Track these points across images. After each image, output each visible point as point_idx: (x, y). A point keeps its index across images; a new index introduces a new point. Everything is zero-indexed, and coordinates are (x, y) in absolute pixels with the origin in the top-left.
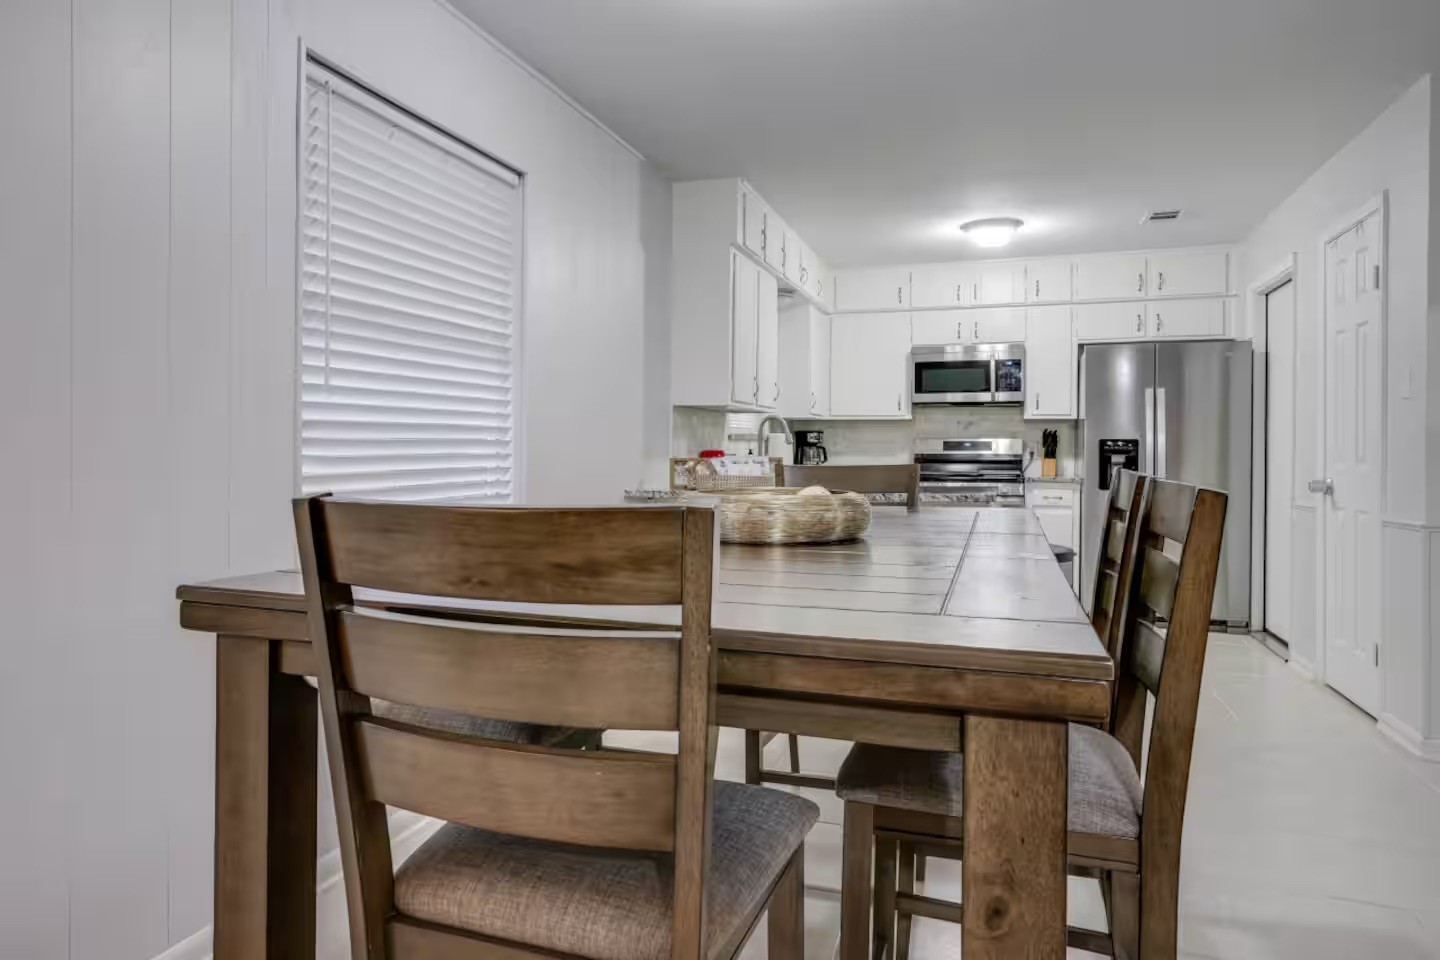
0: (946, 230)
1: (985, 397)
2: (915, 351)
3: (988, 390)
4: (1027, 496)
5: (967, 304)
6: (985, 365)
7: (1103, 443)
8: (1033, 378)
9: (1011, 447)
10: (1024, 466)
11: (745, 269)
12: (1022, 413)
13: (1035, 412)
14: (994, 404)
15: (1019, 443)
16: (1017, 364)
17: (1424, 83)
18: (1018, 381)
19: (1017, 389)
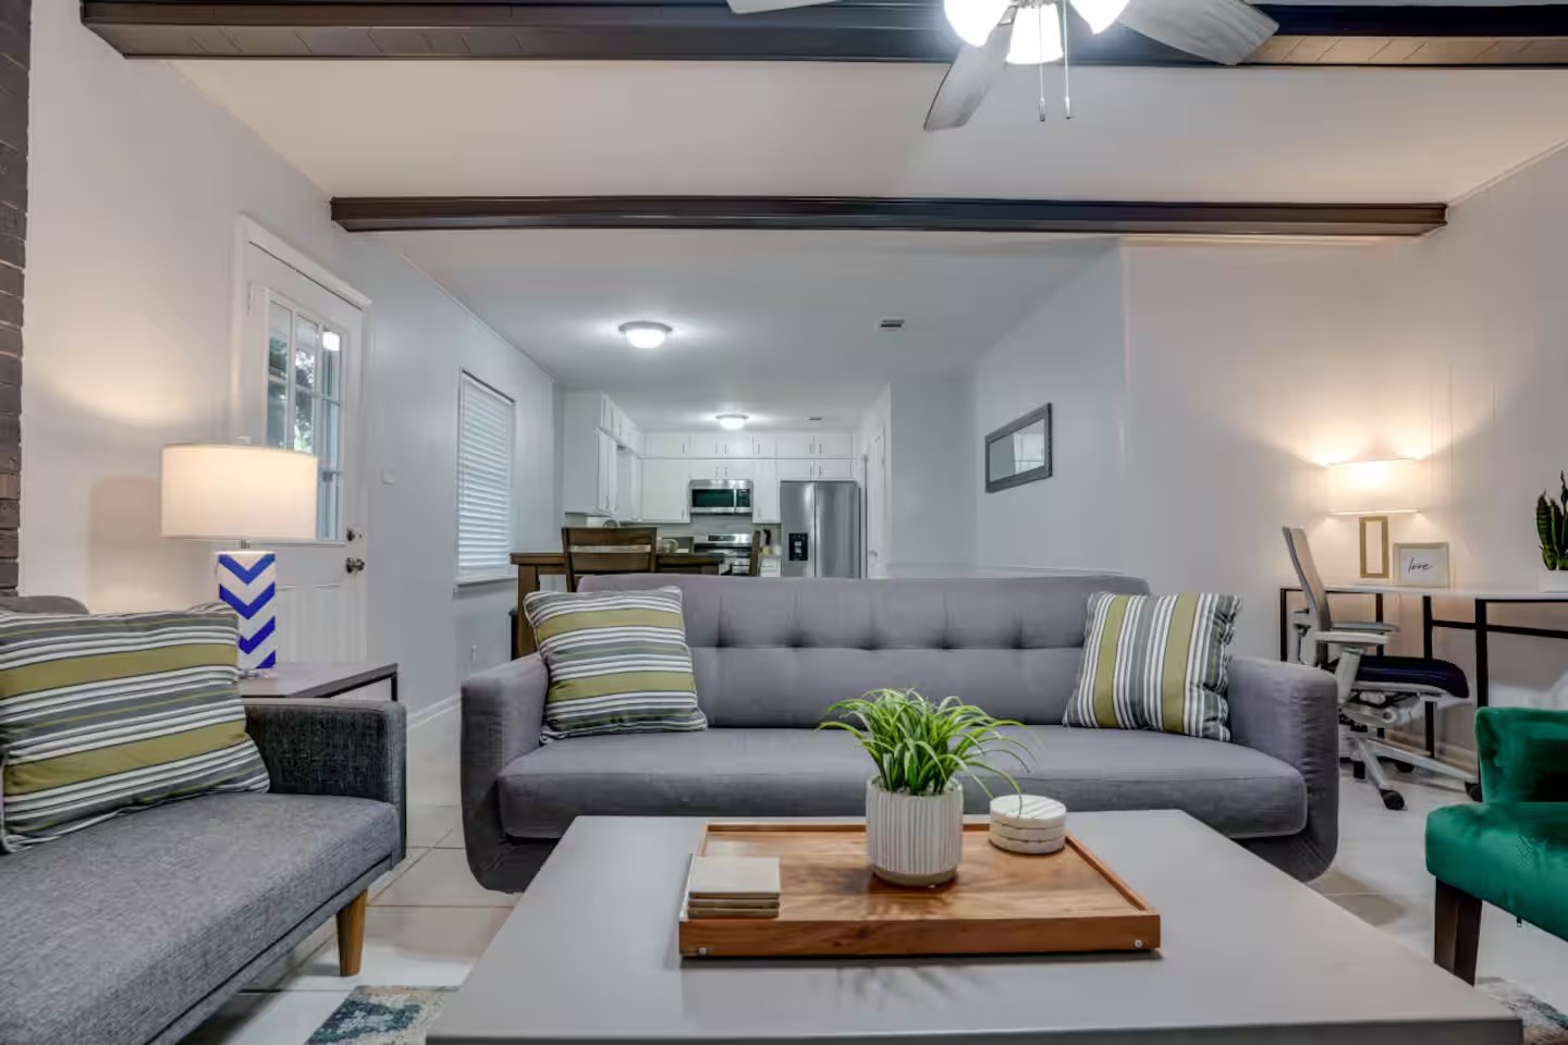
0: (709, 418)
1: (731, 510)
2: (692, 482)
3: (732, 505)
5: (721, 456)
6: (731, 491)
7: (791, 535)
8: (756, 498)
9: (748, 539)
11: (603, 437)
12: (753, 519)
13: (759, 519)
14: (736, 514)
15: (752, 537)
16: (749, 492)
17: (887, 391)
18: (749, 500)
19: (748, 505)
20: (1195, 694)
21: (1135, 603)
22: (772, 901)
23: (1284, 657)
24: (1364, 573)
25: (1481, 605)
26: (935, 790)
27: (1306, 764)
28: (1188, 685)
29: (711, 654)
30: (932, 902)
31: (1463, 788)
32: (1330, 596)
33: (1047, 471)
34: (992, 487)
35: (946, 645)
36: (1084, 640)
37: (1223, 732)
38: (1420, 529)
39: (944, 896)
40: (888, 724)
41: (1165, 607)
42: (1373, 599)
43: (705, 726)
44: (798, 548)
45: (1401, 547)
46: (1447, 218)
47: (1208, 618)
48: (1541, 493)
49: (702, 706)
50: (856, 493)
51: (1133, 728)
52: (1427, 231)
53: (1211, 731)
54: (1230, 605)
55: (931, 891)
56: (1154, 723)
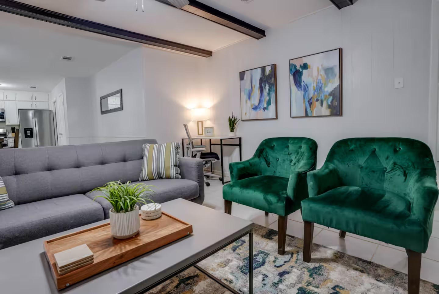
4: (8, 141)
7: (25, 129)
8: (7, 116)
9: (4, 131)
10: (7, 135)
12: (5, 123)
13: (9, 123)
15: (5, 130)
16: (3, 113)
18: (3, 116)
19: (3, 118)
20: (173, 168)
21: (156, 146)
22: (91, 258)
23: (183, 156)
24: (199, 134)
25: (221, 140)
26: (131, 209)
27: (198, 180)
28: (171, 166)
29: (13, 179)
30: (137, 241)
31: (219, 179)
32: (193, 140)
33: (121, 108)
34: (103, 113)
35: (103, 163)
36: (143, 158)
37: (179, 176)
38: (208, 124)
39: (138, 238)
40: (116, 193)
41: (164, 147)
42: (200, 140)
43: (13, 205)
44: (29, 133)
45: (206, 128)
46: (212, 55)
47: (174, 149)
48: (229, 117)
49: (11, 198)
50: (52, 114)
51: (158, 179)
52: (208, 57)
53: (177, 177)
54: (178, 145)
55: (134, 238)
56: (163, 177)
